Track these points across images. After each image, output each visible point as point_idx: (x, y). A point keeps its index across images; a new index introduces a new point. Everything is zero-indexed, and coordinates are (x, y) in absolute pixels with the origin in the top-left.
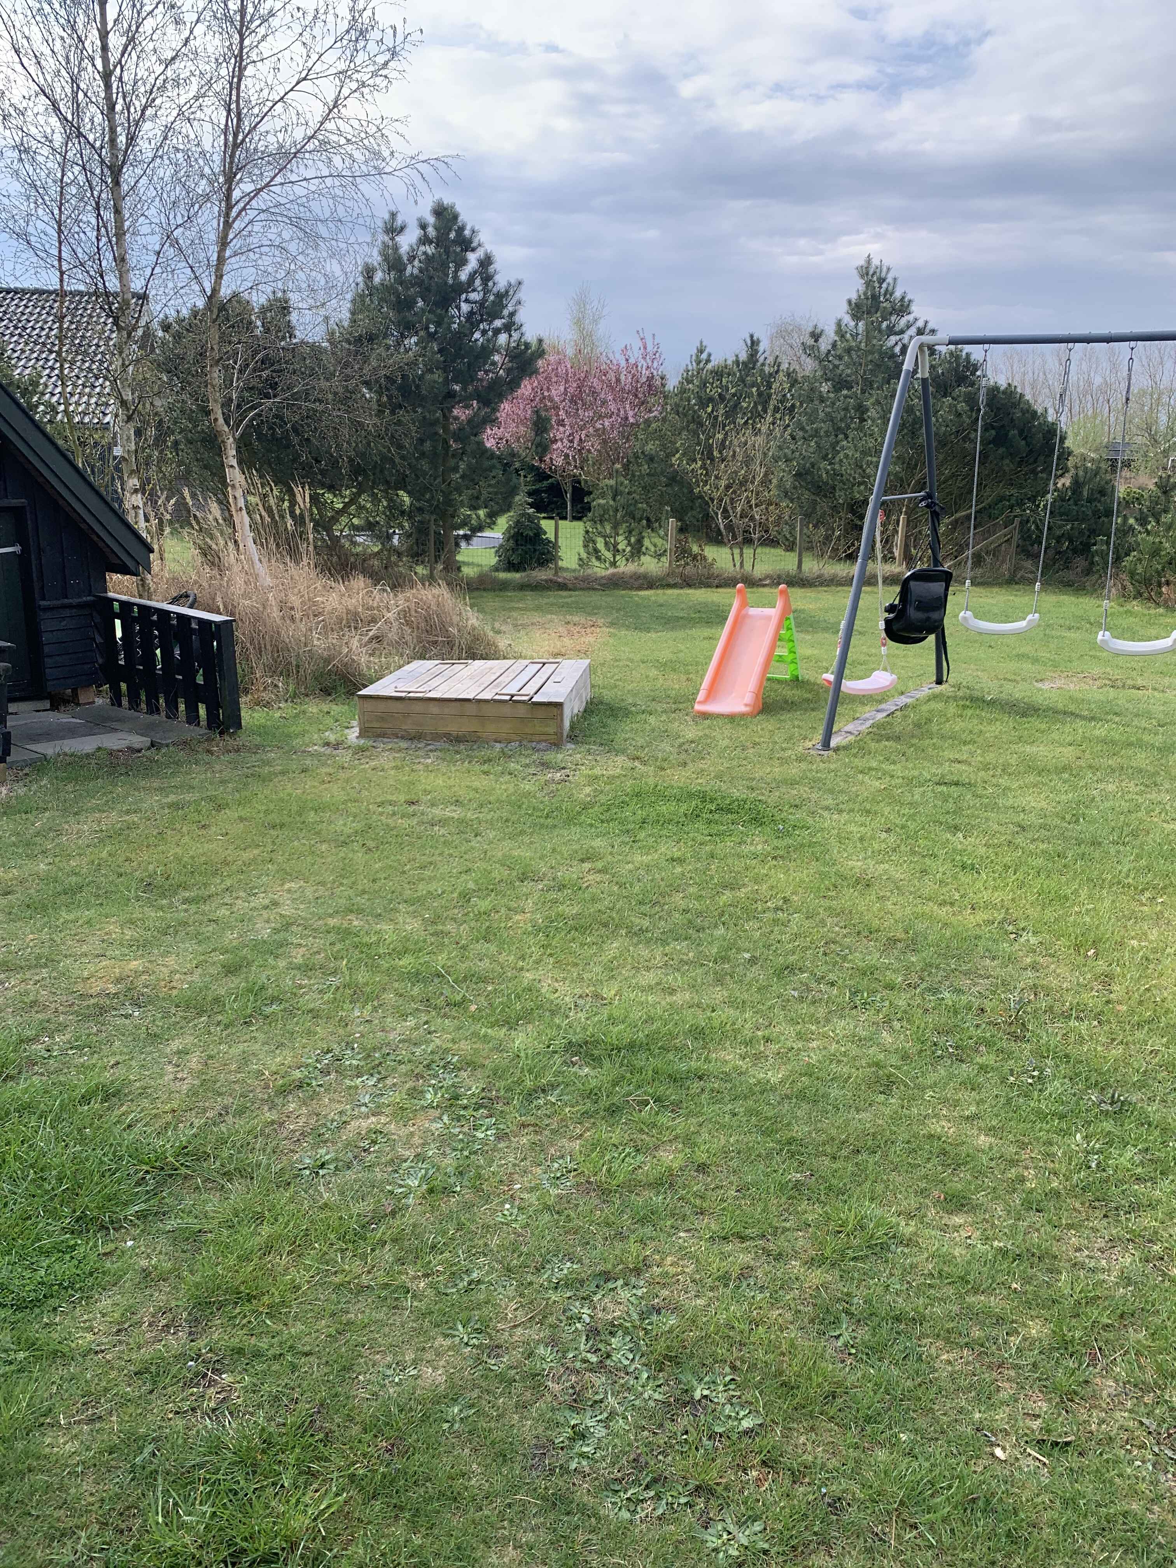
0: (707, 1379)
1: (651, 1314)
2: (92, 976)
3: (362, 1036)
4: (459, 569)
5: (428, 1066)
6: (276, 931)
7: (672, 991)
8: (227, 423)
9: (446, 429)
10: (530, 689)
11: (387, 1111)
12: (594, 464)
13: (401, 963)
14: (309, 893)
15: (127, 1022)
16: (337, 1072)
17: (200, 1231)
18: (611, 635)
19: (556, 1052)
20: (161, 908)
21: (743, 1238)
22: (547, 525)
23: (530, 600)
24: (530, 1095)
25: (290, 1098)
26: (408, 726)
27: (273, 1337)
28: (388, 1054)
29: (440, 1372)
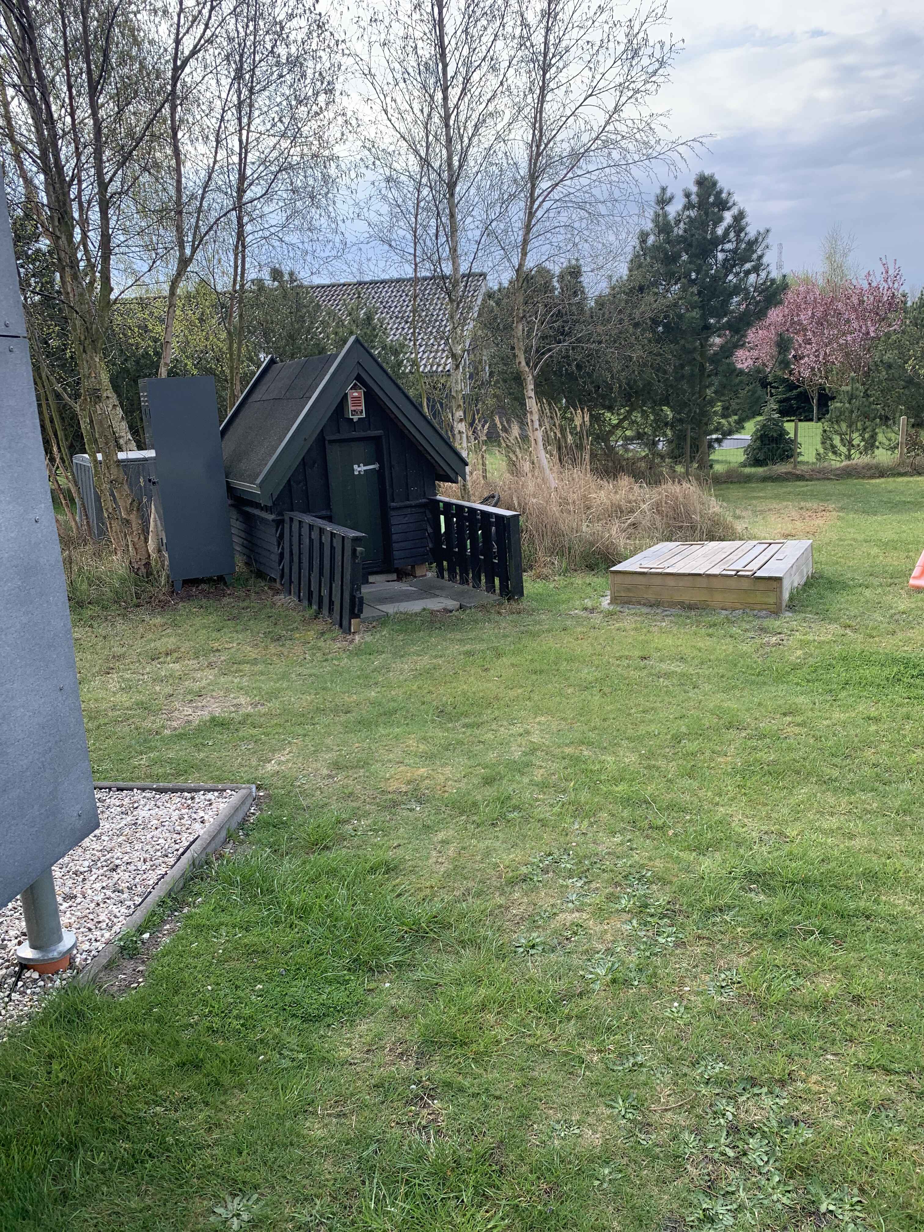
0: (835, 1195)
1: (790, 1124)
2: (392, 778)
3: (577, 845)
4: (711, 466)
5: (626, 877)
6: (525, 754)
7: (852, 836)
8: (528, 364)
9: (703, 354)
10: (754, 566)
11: (588, 909)
12: (837, 373)
13: (617, 789)
14: (554, 727)
15: (411, 814)
16: (554, 872)
17: (437, 984)
18: (839, 518)
19: (735, 878)
20: (447, 730)
21: (888, 1071)
22: (789, 427)
23: (771, 488)
24: (709, 913)
25: (516, 889)
26: (651, 596)
27: (475, 1078)
28: (595, 863)
29: (598, 1136)
